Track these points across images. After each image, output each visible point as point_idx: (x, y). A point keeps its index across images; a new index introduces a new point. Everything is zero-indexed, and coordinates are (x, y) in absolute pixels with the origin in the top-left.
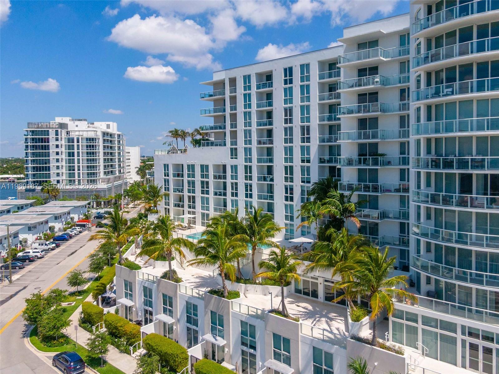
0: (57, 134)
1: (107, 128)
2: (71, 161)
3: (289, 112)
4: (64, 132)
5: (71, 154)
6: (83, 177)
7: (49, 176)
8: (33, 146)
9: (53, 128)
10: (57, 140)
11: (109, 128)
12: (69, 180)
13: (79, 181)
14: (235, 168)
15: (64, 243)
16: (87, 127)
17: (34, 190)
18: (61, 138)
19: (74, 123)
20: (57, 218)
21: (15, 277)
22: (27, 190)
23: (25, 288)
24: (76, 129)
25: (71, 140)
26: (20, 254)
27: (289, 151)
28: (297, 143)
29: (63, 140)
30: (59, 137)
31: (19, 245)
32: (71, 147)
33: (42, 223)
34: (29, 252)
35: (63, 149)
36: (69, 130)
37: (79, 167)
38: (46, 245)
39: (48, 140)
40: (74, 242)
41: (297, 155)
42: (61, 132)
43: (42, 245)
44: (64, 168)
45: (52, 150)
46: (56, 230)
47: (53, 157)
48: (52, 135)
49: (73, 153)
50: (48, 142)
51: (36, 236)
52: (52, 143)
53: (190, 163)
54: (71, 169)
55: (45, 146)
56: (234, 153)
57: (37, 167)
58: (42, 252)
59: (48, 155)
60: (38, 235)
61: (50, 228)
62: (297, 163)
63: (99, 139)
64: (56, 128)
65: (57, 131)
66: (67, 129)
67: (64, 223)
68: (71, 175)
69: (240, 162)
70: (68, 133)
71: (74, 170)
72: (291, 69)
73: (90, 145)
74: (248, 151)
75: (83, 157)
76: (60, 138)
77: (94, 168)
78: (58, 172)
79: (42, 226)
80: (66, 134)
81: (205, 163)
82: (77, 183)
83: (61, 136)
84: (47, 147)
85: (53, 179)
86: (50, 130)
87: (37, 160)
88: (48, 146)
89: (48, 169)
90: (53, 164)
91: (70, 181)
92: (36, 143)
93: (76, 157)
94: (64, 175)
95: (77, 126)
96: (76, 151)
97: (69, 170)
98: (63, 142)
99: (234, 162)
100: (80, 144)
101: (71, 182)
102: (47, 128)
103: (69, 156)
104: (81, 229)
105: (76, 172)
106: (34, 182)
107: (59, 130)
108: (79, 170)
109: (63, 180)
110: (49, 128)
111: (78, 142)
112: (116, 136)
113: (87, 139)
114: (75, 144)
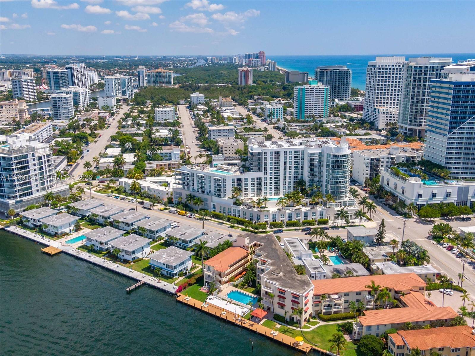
2: (42, 174)
3: (285, 163)
5: (42, 168)
7: (30, 188)
13: (48, 186)
14: (266, 178)
17: (21, 201)
22: (17, 202)
25: (40, 158)
27: (285, 173)
28: (288, 171)
32: (40, 163)
41: (288, 173)
45: (31, 168)
47: (32, 173)
48: (30, 158)
50: (28, 163)
52: (31, 163)
53: (246, 178)
55: (26, 166)
56: (266, 174)
57: (22, 183)
62: (287, 176)
64: (31, 151)
65: (33, 154)
68: (43, 184)
69: (268, 176)
72: (286, 152)
74: (271, 173)
75: (48, 169)
81: (253, 177)
84: (28, 167)
85: (34, 189)
86: (29, 154)
89: (30, 183)
92: (19, 165)
93: (44, 170)
99: (266, 176)
101: (44, 189)
106: (21, 195)
110: (27, 152)
114: (43, 160)
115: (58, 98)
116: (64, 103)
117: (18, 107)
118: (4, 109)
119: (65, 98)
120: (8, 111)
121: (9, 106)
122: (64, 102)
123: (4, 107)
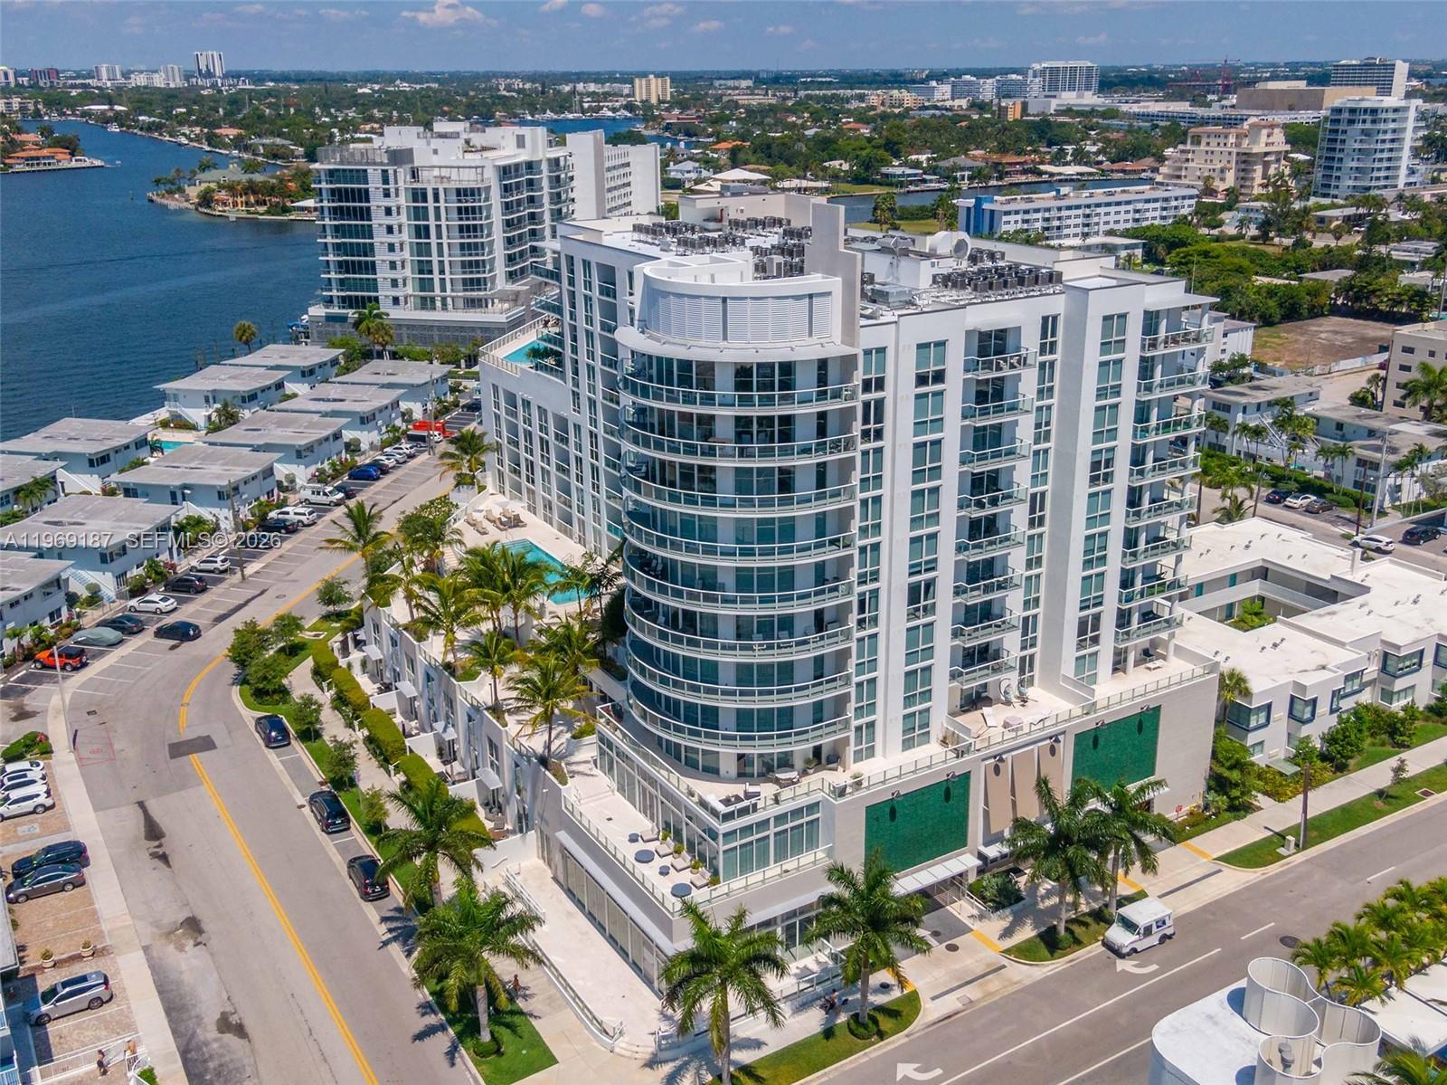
0: (386, 181)
1: (518, 146)
2: (423, 249)
4: (403, 174)
5: (422, 232)
6: (452, 290)
7: (373, 285)
8: (335, 209)
9: (375, 164)
10: (387, 195)
11: (524, 147)
12: (422, 297)
13: (444, 299)
15: (366, 486)
16: (460, 155)
17: (343, 319)
18: (397, 190)
19: (429, 144)
20: (365, 420)
21: (251, 569)
23: (262, 593)
24: (435, 160)
25: (418, 195)
26: (273, 514)
29: (402, 193)
30: (392, 186)
31: (276, 491)
32: (419, 213)
33: (327, 439)
34: (288, 513)
35: (403, 218)
36: (416, 164)
37: (441, 262)
38: (325, 494)
39: (364, 195)
40: (387, 487)
42: (395, 171)
43: (319, 493)
44: (408, 266)
45: (378, 220)
46: (364, 446)
47: (380, 238)
48: (374, 184)
49: (427, 228)
50: (368, 200)
51: (312, 469)
52: (377, 202)
54: (424, 268)
55: (361, 208)
57: (347, 262)
58: (310, 513)
59: (369, 232)
60: (319, 466)
61: (347, 446)
63: (488, 189)
64: (382, 164)
65: (385, 172)
66: (412, 162)
67: (384, 429)
68: (425, 285)
70: (414, 174)
71: (431, 272)
73: (467, 208)
75: (451, 240)
76: (392, 191)
77: (478, 266)
78: (393, 276)
79: (325, 445)
80: (408, 177)
82: (439, 304)
83: (396, 183)
84: (365, 214)
85: (385, 292)
86: (370, 169)
87: (345, 244)
88: (368, 209)
89: (371, 267)
90: (381, 256)
91: (424, 299)
92: (341, 201)
93: (433, 240)
94: (410, 283)
95: (435, 152)
96: (432, 223)
97: (421, 272)
98: (403, 200)
100: (442, 204)
101: (428, 303)
102: (361, 164)
103: (418, 236)
104: (413, 451)
105: (436, 276)
106: (343, 299)
107: (391, 170)
108: (442, 272)
109: (406, 298)
110: (368, 164)
111: (436, 199)
112: (544, 167)
113: (458, 192)
114: (431, 204)
115: (1352, 111)
116: (1363, 132)
117: (1246, 142)
118: (1203, 147)
119: (1374, 111)
120: (1209, 157)
121: (1218, 140)
122: (1368, 126)
123: (1204, 141)
